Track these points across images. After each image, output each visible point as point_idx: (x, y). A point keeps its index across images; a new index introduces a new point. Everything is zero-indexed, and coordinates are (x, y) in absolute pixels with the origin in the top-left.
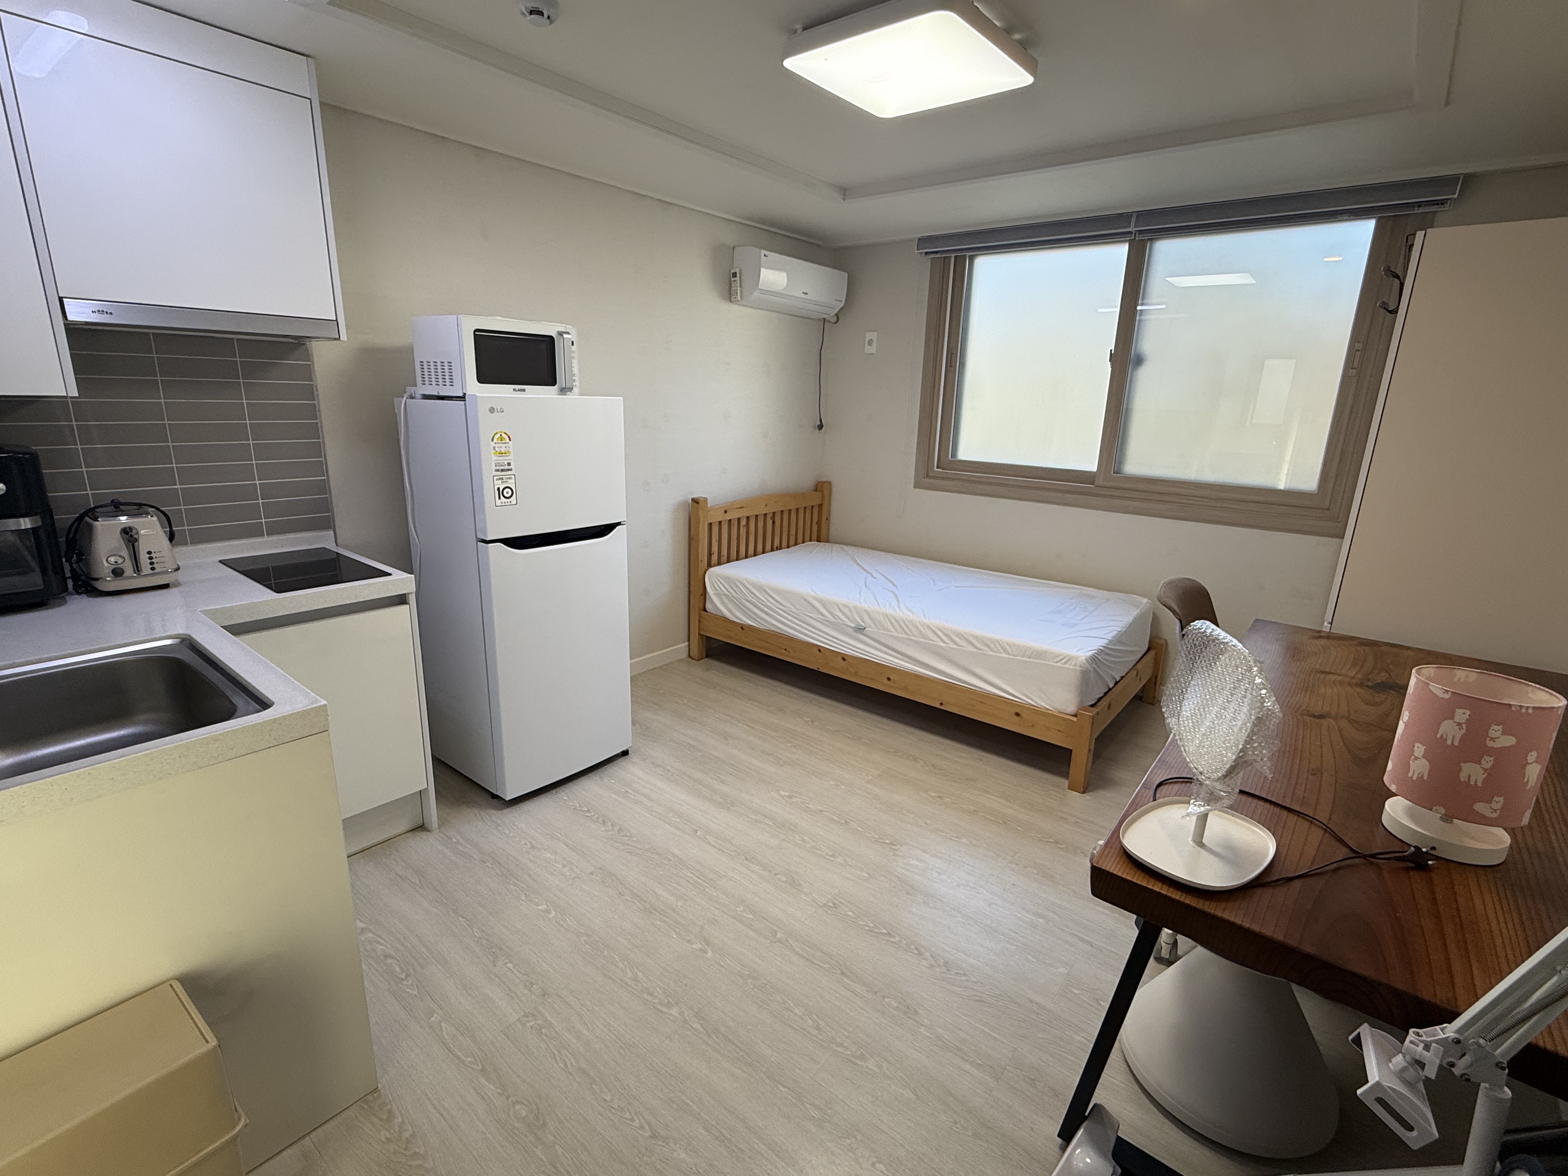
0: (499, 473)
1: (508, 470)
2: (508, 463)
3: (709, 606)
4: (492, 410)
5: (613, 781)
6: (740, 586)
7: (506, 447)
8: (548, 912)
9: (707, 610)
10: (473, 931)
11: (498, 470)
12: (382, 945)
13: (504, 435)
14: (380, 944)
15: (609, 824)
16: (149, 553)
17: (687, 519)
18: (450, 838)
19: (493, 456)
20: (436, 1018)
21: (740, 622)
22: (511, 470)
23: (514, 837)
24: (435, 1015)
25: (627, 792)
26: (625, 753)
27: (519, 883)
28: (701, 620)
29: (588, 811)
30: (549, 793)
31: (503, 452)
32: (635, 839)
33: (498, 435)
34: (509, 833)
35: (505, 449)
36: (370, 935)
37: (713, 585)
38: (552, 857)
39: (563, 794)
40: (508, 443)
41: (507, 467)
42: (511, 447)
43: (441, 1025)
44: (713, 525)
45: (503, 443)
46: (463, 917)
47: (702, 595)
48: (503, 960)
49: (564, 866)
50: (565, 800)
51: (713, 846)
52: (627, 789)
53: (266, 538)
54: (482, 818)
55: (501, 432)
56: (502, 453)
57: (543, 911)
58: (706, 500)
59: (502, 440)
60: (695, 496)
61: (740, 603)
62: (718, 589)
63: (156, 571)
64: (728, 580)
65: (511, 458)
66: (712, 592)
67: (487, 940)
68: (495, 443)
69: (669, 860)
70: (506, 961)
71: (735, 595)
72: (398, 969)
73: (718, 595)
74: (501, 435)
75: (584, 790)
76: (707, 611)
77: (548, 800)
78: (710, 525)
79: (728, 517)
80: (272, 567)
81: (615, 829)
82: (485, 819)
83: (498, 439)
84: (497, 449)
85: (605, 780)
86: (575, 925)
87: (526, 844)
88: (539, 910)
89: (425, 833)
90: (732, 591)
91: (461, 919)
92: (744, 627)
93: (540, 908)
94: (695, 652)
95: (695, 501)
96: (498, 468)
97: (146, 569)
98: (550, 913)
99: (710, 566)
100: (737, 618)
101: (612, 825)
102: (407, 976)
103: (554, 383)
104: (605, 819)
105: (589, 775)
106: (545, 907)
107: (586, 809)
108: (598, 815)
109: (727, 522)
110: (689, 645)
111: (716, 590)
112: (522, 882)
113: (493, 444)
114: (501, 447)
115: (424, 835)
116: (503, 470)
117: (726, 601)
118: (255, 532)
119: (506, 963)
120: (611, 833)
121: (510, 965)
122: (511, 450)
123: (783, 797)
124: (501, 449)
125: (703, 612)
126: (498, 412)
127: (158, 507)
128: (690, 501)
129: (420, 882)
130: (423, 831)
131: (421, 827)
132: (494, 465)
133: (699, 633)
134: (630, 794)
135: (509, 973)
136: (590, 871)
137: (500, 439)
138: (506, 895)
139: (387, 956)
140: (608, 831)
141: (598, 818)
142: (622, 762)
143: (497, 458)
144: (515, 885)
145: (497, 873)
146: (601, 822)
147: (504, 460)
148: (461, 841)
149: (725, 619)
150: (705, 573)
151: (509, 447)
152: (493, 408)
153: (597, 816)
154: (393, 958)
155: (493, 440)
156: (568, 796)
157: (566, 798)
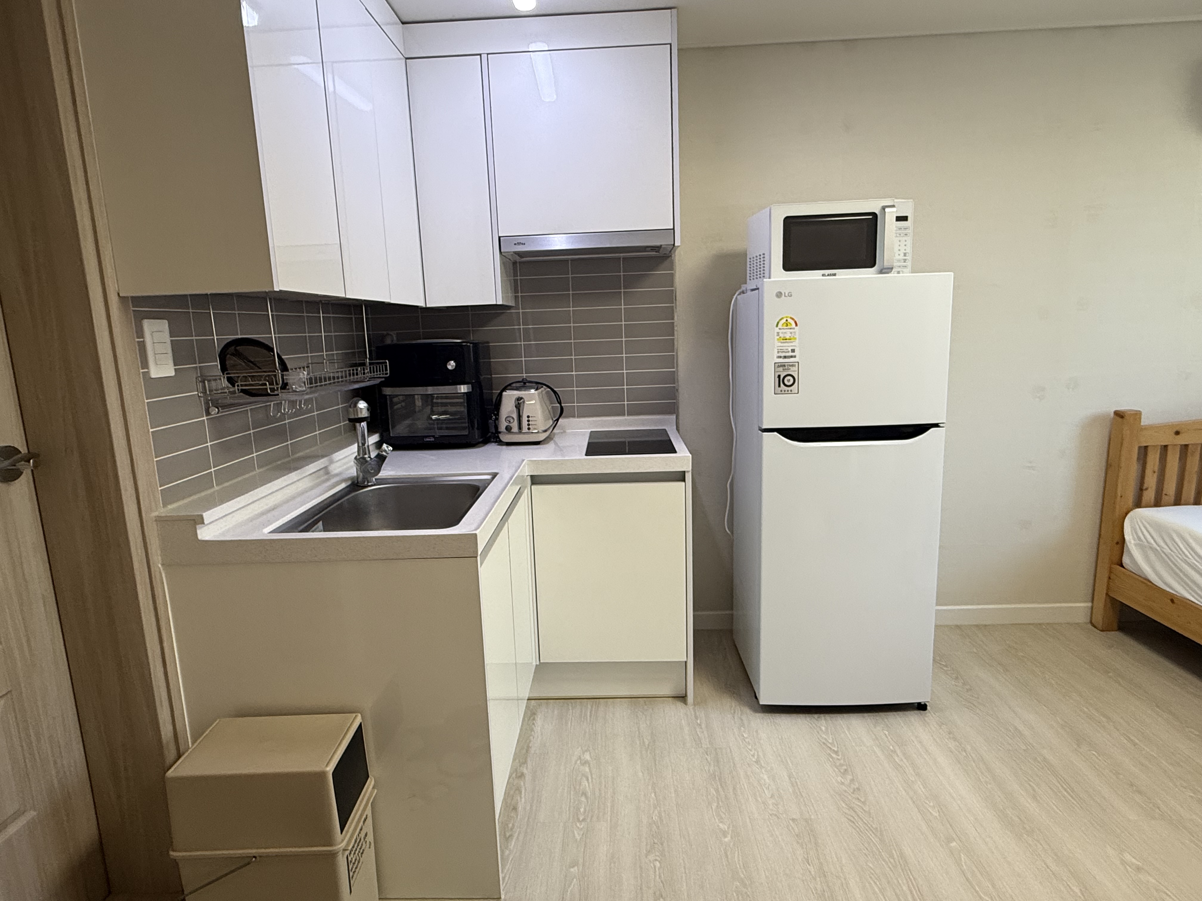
0: (781, 360)
1: (792, 357)
2: (792, 350)
3: (1126, 560)
4: (779, 295)
5: (887, 733)
6: (1177, 540)
7: (791, 333)
8: (725, 834)
9: (1124, 565)
10: (653, 813)
11: (780, 357)
12: (588, 783)
13: (790, 320)
14: (588, 780)
15: (849, 777)
16: (528, 417)
17: (1107, 439)
18: (696, 718)
19: (776, 341)
20: (575, 870)
21: (1168, 589)
22: (795, 357)
23: (749, 744)
24: (576, 868)
25: (895, 752)
26: (922, 707)
27: (720, 789)
28: (1112, 576)
29: (836, 753)
30: (810, 715)
31: (788, 337)
32: (866, 808)
33: (784, 320)
34: (746, 738)
35: (790, 335)
36: (587, 770)
37: (1136, 533)
38: (767, 781)
39: (824, 722)
40: (794, 329)
41: (791, 354)
42: (797, 333)
43: (573, 880)
44: (1149, 449)
45: (788, 329)
46: (655, 795)
47: (1117, 543)
48: (656, 856)
49: (772, 796)
50: (821, 730)
51: (963, 872)
52: (897, 748)
53: (626, 417)
54: (734, 712)
55: (787, 317)
56: (786, 339)
57: (721, 830)
58: (1137, 415)
59: (787, 326)
60: (1122, 407)
61: (1174, 564)
62: (1142, 538)
63: (531, 431)
64: (1160, 528)
65: (796, 344)
66: (1133, 542)
67: (658, 827)
68: (780, 329)
69: (892, 856)
70: (658, 858)
71: (1167, 550)
72: (582, 810)
73: (1141, 546)
74: (787, 320)
75: (849, 729)
76: (1123, 567)
77: (806, 722)
78: (1144, 451)
79: (1182, 440)
80: (628, 442)
81: (852, 786)
82: (736, 713)
83: (783, 324)
84: (781, 335)
85: (878, 728)
86: (739, 864)
87: (753, 756)
88: (718, 826)
89: (682, 704)
90: (1162, 544)
91: (653, 795)
92: (1175, 601)
93: (721, 825)
94: (1099, 618)
95: (1119, 415)
96: (780, 354)
97: (525, 429)
98: (725, 837)
99: (1138, 504)
100: (1166, 584)
101: (852, 780)
102: (584, 820)
103: (872, 264)
104: (849, 769)
105: (866, 715)
106: (726, 827)
107: (836, 749)
108: (845, 761)
109: (1178, 449)
110: (1092, 607)
111: (1139, 539)
112: (723, 789)
113: (777, 330)
114: (785, 333)
115: (680, 705)
116: (785, 357)
117: (1152, 556)
118: (619, 412)
119: (656, 860)
120: (844, 787)
121: (658, 864)
122: (797, 336)
123: (1123, 862)
124: (786, 335)
125: (1118, 567)
126: (785, 296)
127: (552, 387)
128: (1112, 415)
129: (648, 745)
130: (681, 701)
131: (682, 698)
132: (776, 351)
133: (1107, 594)
134: (898, 756)
135: (651, 872)
136: (794, 817)
137: (785, 325)
138: (703, 795)
139: (584, 794)
140: (843, 783)
141: (841, 765)
142: (913, 717)
143: (780, 344)
144: (717, 791)
145: (709, 771)
146: (842, 771)
147: (789, 346)
148: (703, 726)
149: (1147, 582)
150: (1127, 514)
151: (795, 333)
152: (781, 293)
153: (842, 761)
154: (587, 798)
155: (777, 326)
156: (827, 729)
157: (823, 728)
